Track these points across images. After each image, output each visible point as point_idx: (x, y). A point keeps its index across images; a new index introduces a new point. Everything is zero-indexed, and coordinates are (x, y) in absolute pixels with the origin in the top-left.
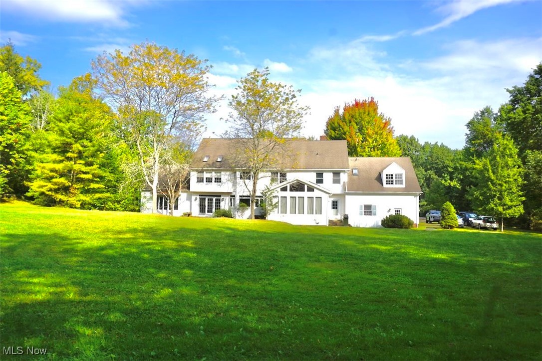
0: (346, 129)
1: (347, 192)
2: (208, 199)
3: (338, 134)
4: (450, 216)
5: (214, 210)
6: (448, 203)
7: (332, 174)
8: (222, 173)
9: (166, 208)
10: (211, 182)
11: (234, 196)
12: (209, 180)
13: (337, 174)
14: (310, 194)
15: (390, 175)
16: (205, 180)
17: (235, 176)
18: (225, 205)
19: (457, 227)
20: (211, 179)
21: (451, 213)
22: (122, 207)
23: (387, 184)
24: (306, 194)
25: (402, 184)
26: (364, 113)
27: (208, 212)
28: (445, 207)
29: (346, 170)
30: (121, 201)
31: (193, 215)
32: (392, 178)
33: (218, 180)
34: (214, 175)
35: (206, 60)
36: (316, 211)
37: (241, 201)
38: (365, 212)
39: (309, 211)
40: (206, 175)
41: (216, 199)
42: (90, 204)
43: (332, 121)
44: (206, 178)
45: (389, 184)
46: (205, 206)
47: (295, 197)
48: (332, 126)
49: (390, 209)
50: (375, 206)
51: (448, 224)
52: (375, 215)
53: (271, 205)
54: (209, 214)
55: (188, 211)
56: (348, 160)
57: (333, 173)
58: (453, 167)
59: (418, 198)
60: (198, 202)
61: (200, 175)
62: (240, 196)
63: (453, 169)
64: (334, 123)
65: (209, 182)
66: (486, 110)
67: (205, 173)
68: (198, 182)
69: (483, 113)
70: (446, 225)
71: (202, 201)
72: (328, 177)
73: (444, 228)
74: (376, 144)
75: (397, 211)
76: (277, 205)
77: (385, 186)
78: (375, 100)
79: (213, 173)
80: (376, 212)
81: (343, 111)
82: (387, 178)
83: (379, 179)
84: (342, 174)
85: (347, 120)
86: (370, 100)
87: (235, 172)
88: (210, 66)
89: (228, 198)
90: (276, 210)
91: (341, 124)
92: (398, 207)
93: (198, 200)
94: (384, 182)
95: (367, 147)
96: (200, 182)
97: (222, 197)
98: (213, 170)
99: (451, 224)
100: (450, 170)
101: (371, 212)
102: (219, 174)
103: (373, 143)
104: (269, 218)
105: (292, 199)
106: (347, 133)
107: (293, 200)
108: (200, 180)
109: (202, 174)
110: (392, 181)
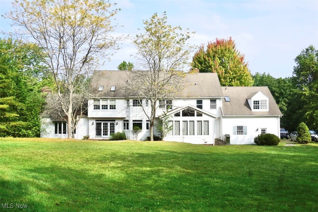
0: (211, 63)
1: (223, 115)
2: (104, 124)
3: (204, 67)
4: (305, 133)
5: (109, 133)
6: (303, 123)
7: (209, 101)
8: (117, 101)
9: (65, 133)
10: (107, 108)
11: (128, 121)
12: (105, 107)
13: (213, 101)
14: (199, 118)
15: (256, 102)
16: (101, 107)
17: (128, 103)
18: (119, 128)
19: (310, 142)
20: (107, 106)
21: (306, 132)
22: (34, 133)
23: (254, 108)
24: (195, 118)
25: (266, 108)
26: (226, 50)
27: (104, 135)
28: (301, 126)
29: (221, 97)
30: (32, 127)
31: (90, 138)
32: (258, 104)
33: (113, 107)
34: (109, 103)
35: (115, 4)
36: (204, 132)
37: (134, 125)
38: (237, 132)
39: (198, 133)
40: (102, 103)
41: (110, 124)
42: (5, 131)
43: (199, 56)
44: (103, 106)
45: (256, 108)
46: (101, 130)
47: (187, 121)
48: (198, 60)
49: (258, 129)
50: (246, 127)
51: (304, 140)
52: (246, 134)
53: (167, 128)
54: (105, 136)
55: (86, 135)
56: (221, 89)
57: (211, 100)
58: (279, 92)
59: (279, 119)
60: (95, 126)
61: (97, 103)
62: (133, 121)
63: (279, 94)
64: (200, 58)
65: (105, 108)
66: (310, 48)
67: (101, 101)
68: (95, 108)
69: (307, 50)
70: (303, 141)
71: (98, 126)
72: (206, 104)
73: (301, 143)
74: (235, 75)
75: (263, 131)
76: (171, 128)
77: (253, 110)
78: (232, 39)
79: (109, 100)
80: (246, 131)
81: (207, 48)
82: (254, 104)
83: (247, 104)
84: (217, 101)
85: (212, 55)
86: (229, 39)
87: (128, 101)
88: (119, 9)
89: (121, 122)
90: (171, 132)
91: (207, 59)
92: (263, 127)
93: (95, 124)
94: (252, 107)
95: (228, 78)
96: (97, 108)
97: (116, 122)
98: (108, 99)
99: (307, 140)
100: (277, 95)
101: (242, 132)
102: (114, 102)
103: (233, 75)
104: (165, 139)
105: (184, 122)
106: (213, 66)
107: (185, 124)
108: (97, 107)
109: (98, 102)
110: (258, 106)
